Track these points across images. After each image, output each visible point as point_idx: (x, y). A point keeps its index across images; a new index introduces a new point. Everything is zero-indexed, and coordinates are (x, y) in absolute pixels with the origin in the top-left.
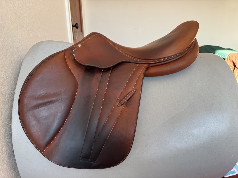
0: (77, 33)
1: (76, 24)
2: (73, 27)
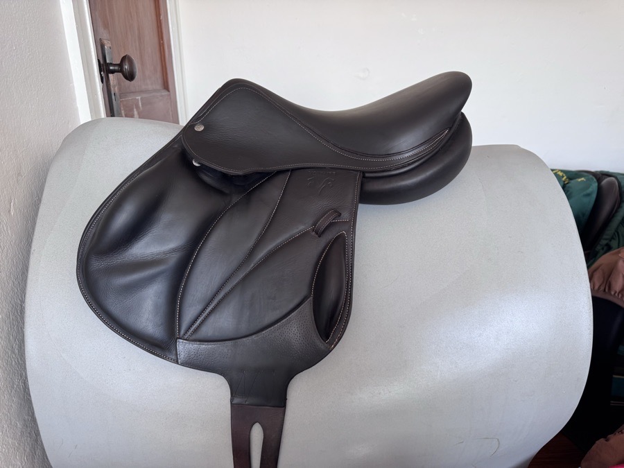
0: (139, 98)
1: (124, 59)
2: (113, 72)
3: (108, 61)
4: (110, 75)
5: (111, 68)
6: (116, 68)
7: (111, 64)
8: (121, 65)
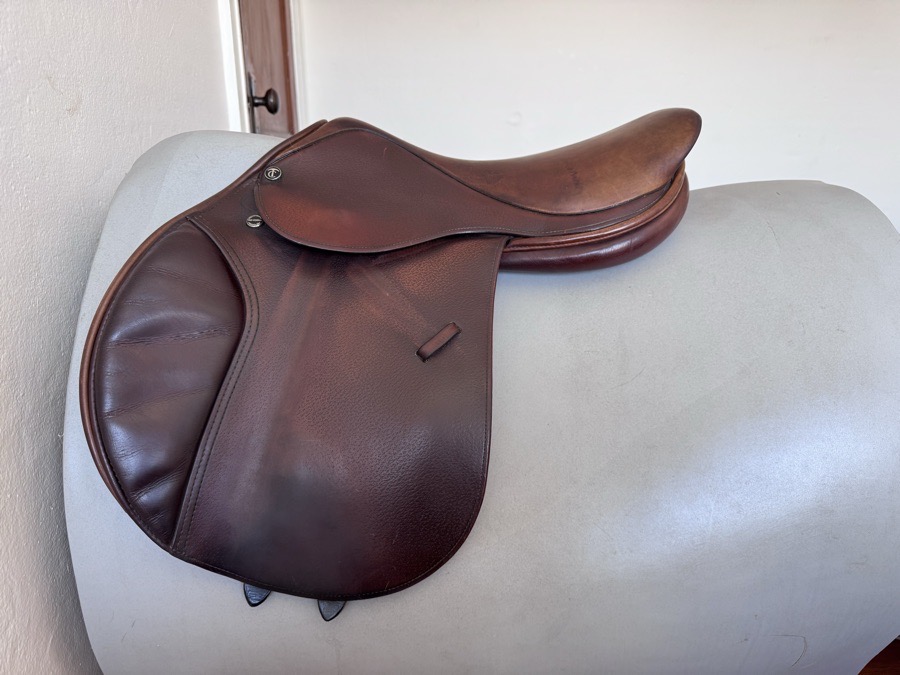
1: (269, 92)
2: (257, 105)
3: (254, 95)
4: (255, 109)
5: (256, 101)
6: (261, 101)
7: (256, 98)
8: (266, 98)
